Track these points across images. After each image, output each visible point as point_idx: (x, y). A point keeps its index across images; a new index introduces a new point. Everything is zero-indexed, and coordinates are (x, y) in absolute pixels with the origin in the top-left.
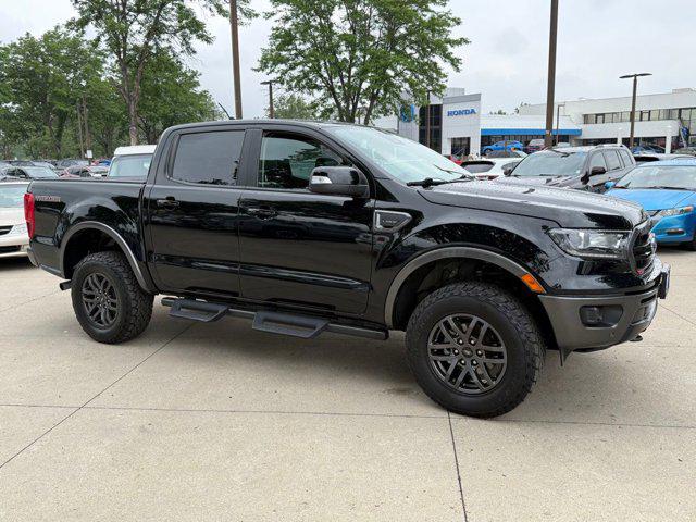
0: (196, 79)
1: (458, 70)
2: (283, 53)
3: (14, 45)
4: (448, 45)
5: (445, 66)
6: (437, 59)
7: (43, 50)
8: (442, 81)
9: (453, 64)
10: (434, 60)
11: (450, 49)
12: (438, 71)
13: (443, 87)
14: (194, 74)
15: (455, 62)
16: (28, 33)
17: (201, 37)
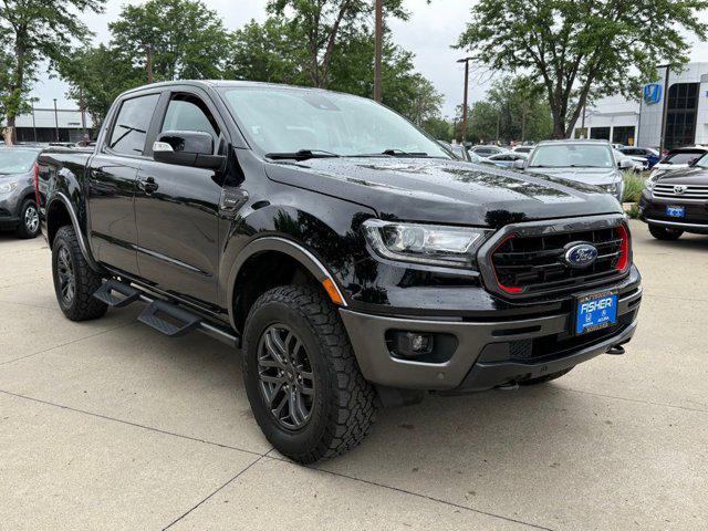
0: (409, 62)
1: (704, 39)
2: (490, 27)
3: (239, 32)
4: (693, 9)
5: (688, 35)
6: (677, 26)
7: (265, 36)
8: (683, 53)
9: (697, 32)
10: (672, 27)
11: (694, 13)
12: (678, 41)
13: (685, 60)
14: (409, 55)
15: (699, 30)
16: (253, 20)
17: (398, 14)
